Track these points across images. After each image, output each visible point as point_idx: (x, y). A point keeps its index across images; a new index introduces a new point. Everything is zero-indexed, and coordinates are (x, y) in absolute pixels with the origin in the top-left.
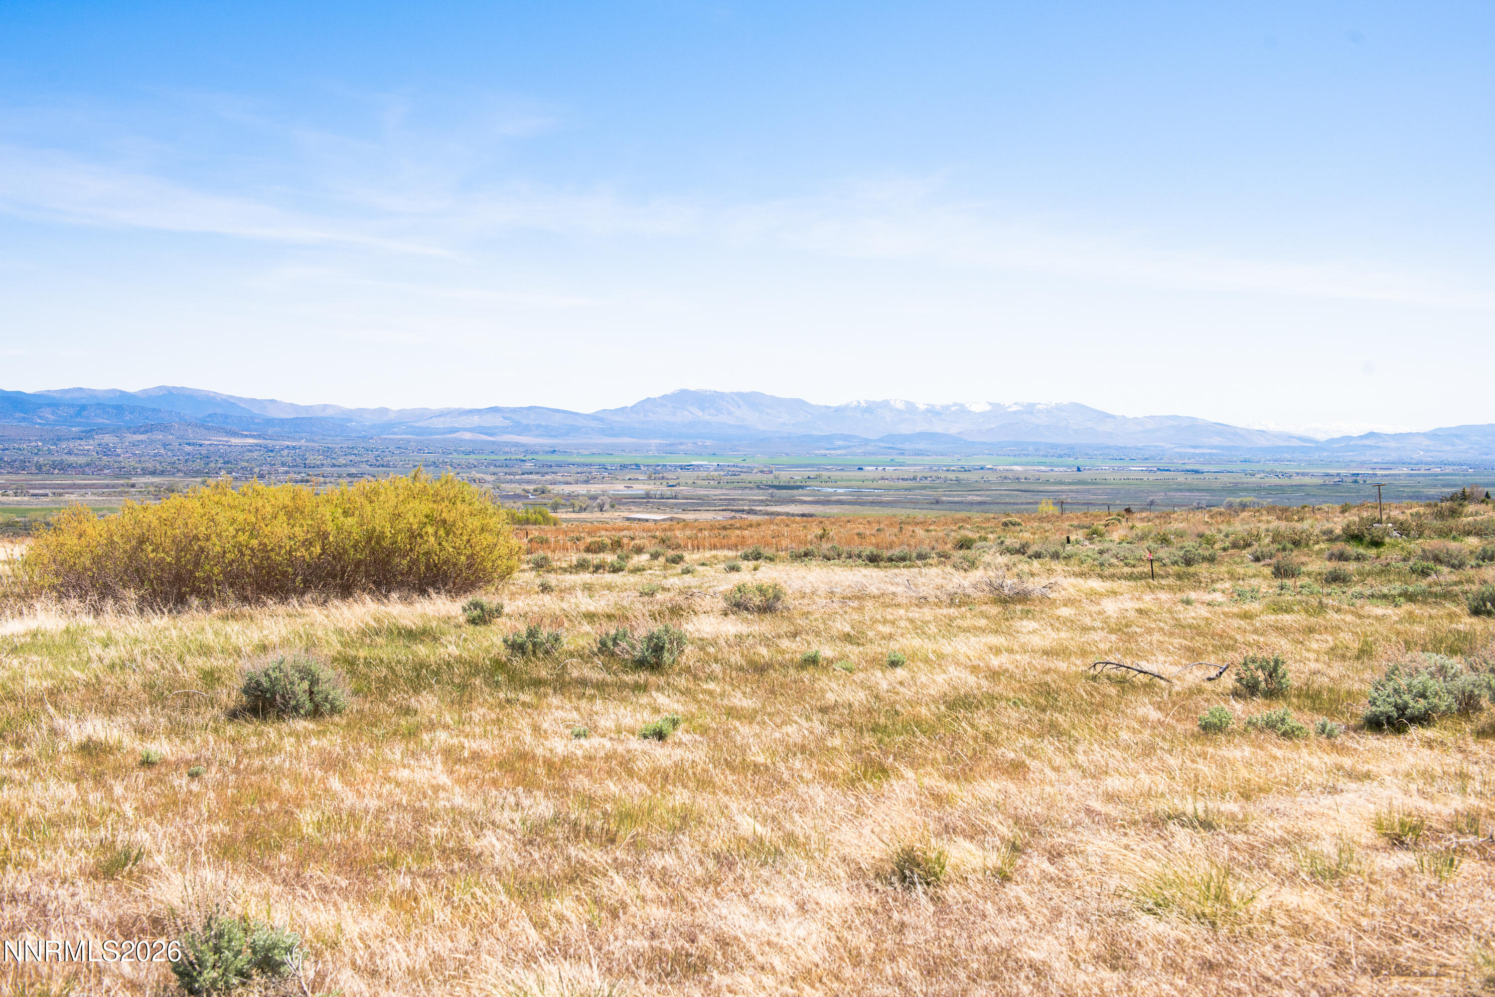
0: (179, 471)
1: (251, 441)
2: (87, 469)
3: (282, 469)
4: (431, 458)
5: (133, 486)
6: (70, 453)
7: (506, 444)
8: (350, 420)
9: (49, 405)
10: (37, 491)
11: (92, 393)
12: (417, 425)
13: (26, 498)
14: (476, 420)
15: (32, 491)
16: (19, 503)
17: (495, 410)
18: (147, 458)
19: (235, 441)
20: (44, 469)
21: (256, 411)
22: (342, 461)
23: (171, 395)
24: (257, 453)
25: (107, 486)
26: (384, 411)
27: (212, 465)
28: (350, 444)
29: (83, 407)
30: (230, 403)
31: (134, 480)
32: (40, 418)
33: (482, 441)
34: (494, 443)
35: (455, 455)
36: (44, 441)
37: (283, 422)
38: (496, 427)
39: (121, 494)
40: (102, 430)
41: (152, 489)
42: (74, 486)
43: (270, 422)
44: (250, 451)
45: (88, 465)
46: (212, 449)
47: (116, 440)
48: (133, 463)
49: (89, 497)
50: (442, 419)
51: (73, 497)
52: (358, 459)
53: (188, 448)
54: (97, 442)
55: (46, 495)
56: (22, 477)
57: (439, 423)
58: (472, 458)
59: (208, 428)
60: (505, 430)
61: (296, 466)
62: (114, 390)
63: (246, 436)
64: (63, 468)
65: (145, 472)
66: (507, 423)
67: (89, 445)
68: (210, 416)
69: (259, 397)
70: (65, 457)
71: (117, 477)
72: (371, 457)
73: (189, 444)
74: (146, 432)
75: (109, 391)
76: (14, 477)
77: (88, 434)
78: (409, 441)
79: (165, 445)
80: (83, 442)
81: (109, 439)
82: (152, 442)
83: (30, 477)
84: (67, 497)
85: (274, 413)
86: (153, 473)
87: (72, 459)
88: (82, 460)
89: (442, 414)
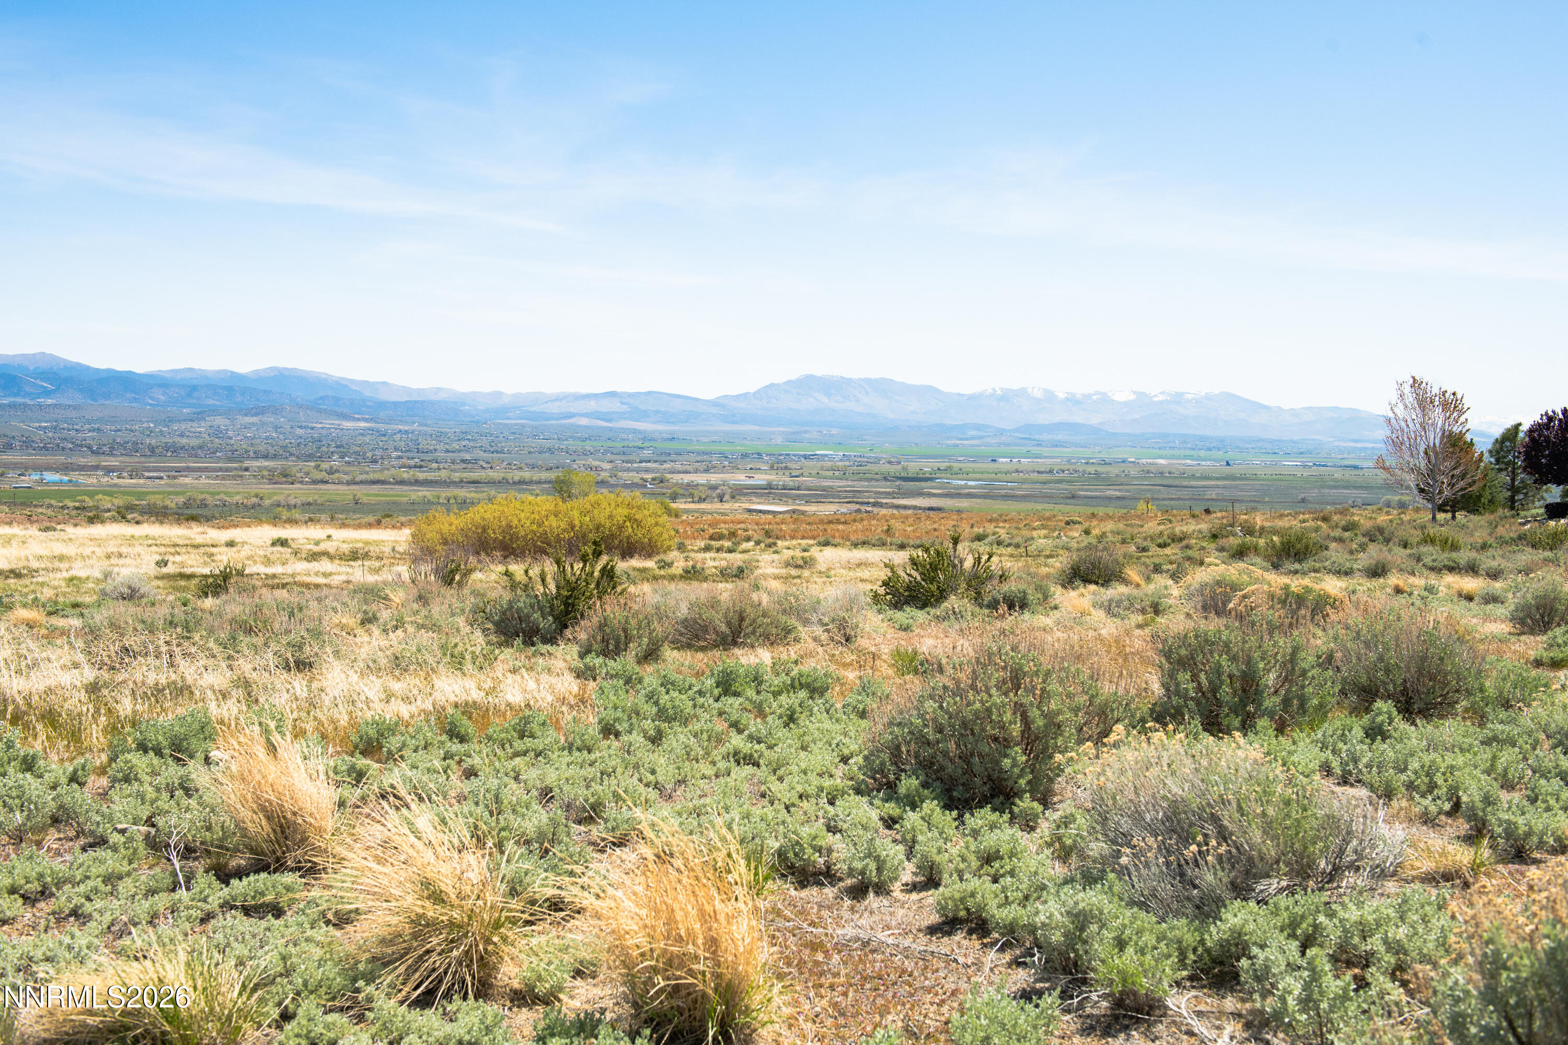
0: (291, 454)
1: (363, 424)
2: (199, 452)
3: (395, 454)
4: (548, 444)
5: (247, 469)
6: (182, 435)
7: (624, 430)
8: (464, 404)
9: (160, 386)
10: (152, 474)
11: (203, 374)
12: (532, 409)
13: (142, 481)
14: (592, 405)
15: (146, 474)
16: (135, 486)
17: (613, 394)
18: (258, 441)
19: (348, 424)
20: (157, 451)
21: (367, 393)
22: (455, 446)
23: (282, 377)
24: (369, 437)
25: (221, 469)
26: (499, 394)
27: (324, 449)
28: (464, 428)
29: (194, 388)
30: (341, 385)
31: (247, 464)
32: (152, 398)
33: (599, 428)
34: (611, 429)
35: (571, 442)
36: (156, 422)
37: (396, 405)
38: (613, 413)
39: (234, 478)
40: (214, 412)
41: (266, 473)
42: (188, 469)
43: (382, 405)
44: (362, 435)
45: (200, 448)
46: (324, 432)
47: (227, 422)
48: (245, 446)
49: (203, 481)
50: (557, 403)
51: (187, 480)
52: (472, 444)
53: (300, 432)
54: (209, 424)
55: (161, 478)
56: (136, 459)
57: (554, 408)
58: (588, 446)
59: (320, 411)
60: (622, 416)
61: (409, 451)
62: (225, 371)
63: (359, 420)
64: (176, 450)
65: (258, 456)
66: (625, 408)
67: (201, 427)
68: (321, 398)
69: (371, 380)
70: (177, 439)
71: (230, 460)
72: (484, 442)
73: (301, 427)
74: (256, 415)
75: (219, 372)
76: (127, 459)
77: (199, 416)
78: (523, 426)
79: (276, 428)
80: (195, 424)
81: (220, 421)
82: (263, 424)
83: (143, 459)
84: (181, 480)
85: (385, 396)
86: (266, 457)
87: (184, 441)
88: (195, 442)
89: (558, 398)
